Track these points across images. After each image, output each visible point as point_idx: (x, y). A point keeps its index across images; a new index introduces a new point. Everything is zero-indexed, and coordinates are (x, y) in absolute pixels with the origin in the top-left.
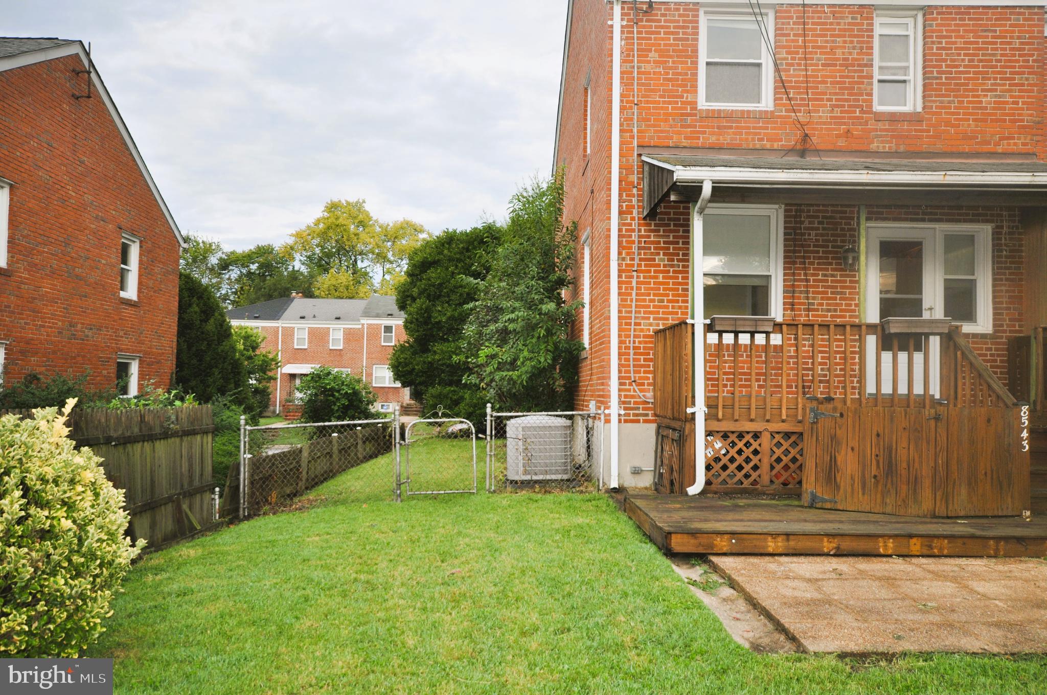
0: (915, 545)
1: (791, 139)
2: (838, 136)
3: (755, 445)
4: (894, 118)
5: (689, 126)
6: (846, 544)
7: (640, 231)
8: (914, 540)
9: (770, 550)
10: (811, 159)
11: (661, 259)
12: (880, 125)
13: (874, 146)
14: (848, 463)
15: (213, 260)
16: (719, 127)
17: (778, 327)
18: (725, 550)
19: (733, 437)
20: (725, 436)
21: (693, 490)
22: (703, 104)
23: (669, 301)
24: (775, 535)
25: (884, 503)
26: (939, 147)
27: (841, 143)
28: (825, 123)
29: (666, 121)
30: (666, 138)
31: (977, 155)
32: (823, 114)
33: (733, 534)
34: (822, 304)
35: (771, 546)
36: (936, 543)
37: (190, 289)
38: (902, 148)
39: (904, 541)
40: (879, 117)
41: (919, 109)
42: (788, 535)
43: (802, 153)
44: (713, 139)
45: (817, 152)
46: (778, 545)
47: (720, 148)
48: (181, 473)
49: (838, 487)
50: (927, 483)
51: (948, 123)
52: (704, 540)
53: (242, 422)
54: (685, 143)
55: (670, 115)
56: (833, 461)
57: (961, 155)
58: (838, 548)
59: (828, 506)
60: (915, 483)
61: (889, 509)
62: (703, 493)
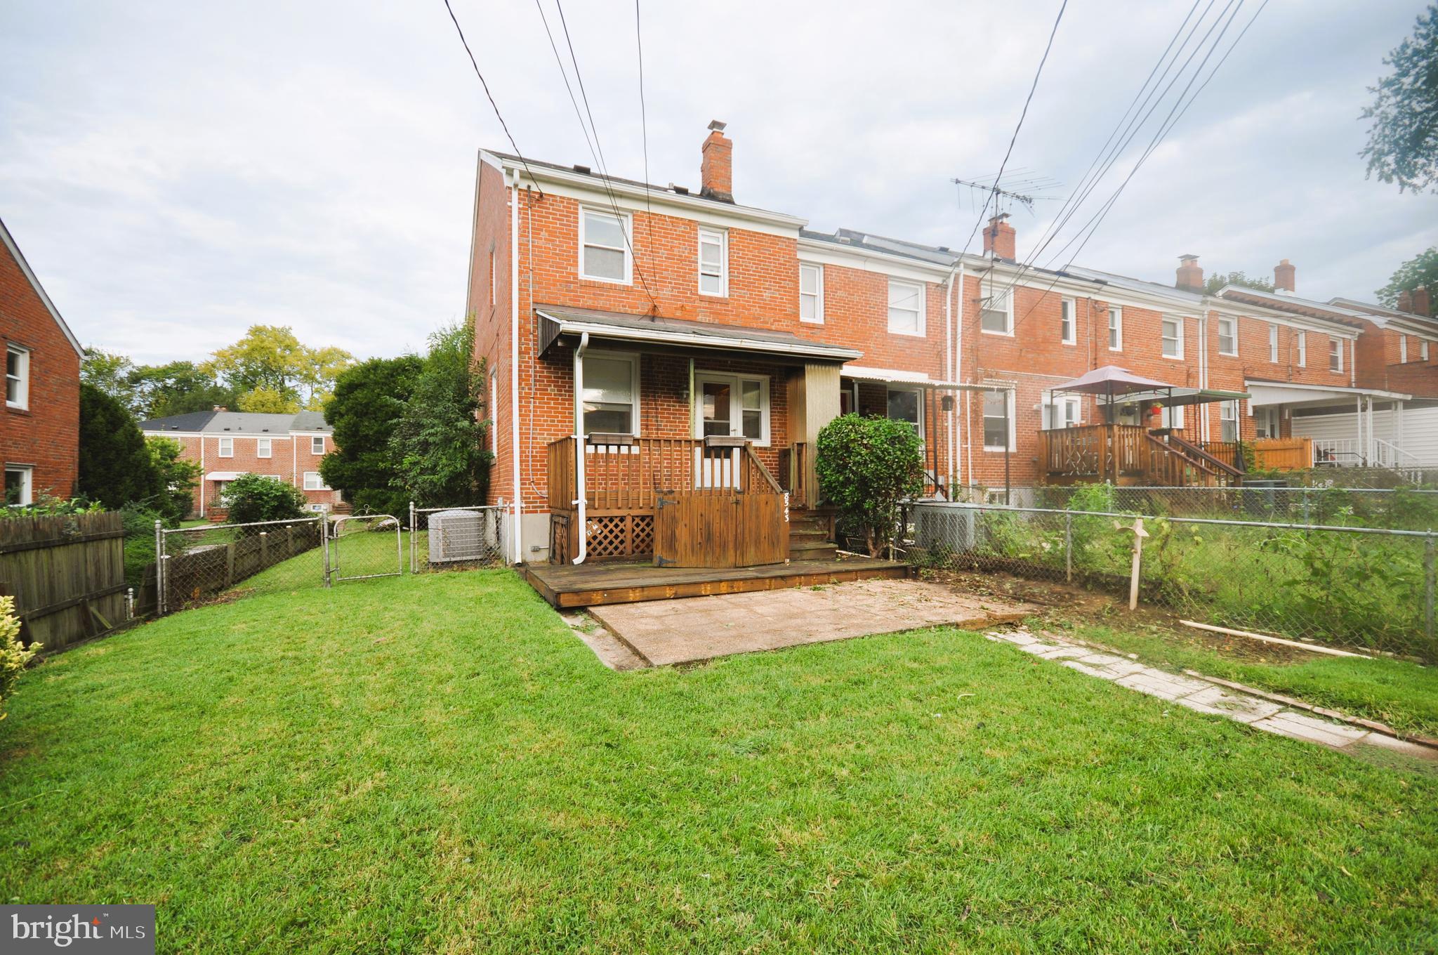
0: (724, 587)
1: (645, 308)
2: (676, 309)
3: (621, 526)
4: (711, 300)
5: (572, 291)
6: (681, 591)
7: (535, 367)
8: (723, 584)
9: (631, 599)
10: (658, 323)
11: (552, 390)
12: (703, 304)
13: (699, 318)
14: (683, 534)
15: (122, 373)
16: (594, 294)
17: (636, 441)
18: (599, 602)
19: (606, 521)
20: (600, 521)
21: (578, 561)
22: (582, 276)
23: (558, 421)
24: (634, 588)
25: (705, 561)
26: (739, 323)
27: (678, 314)
28: (667, 299)
29: (554, 285)
30: (556, 298)
31: (761, 330)
32: (666, 292)
34: (666, 426)
35: (631, 596)
36: (736, 584)
38: (717, 321)
39: (716, 584)
40: (702, 299)
41: (727, 296)
42: (642, 587)
43: (653, 319)
44: (590, 303)
45: (662, 318)
46: (637, 595)
47: (595, 310)
48: (87, 578)
49: (676, 552)
50: (731, 545)
51: (744, 307)
52: (584, 596)
53: (158, 526)
54: (569, 303)
55: (558, 281)
56: (673, 534)
57: (751, 329)
58: (676, 594)
59: (670, 565)
60: (724, 546)
61: (708, 565)
62: (585, 562)
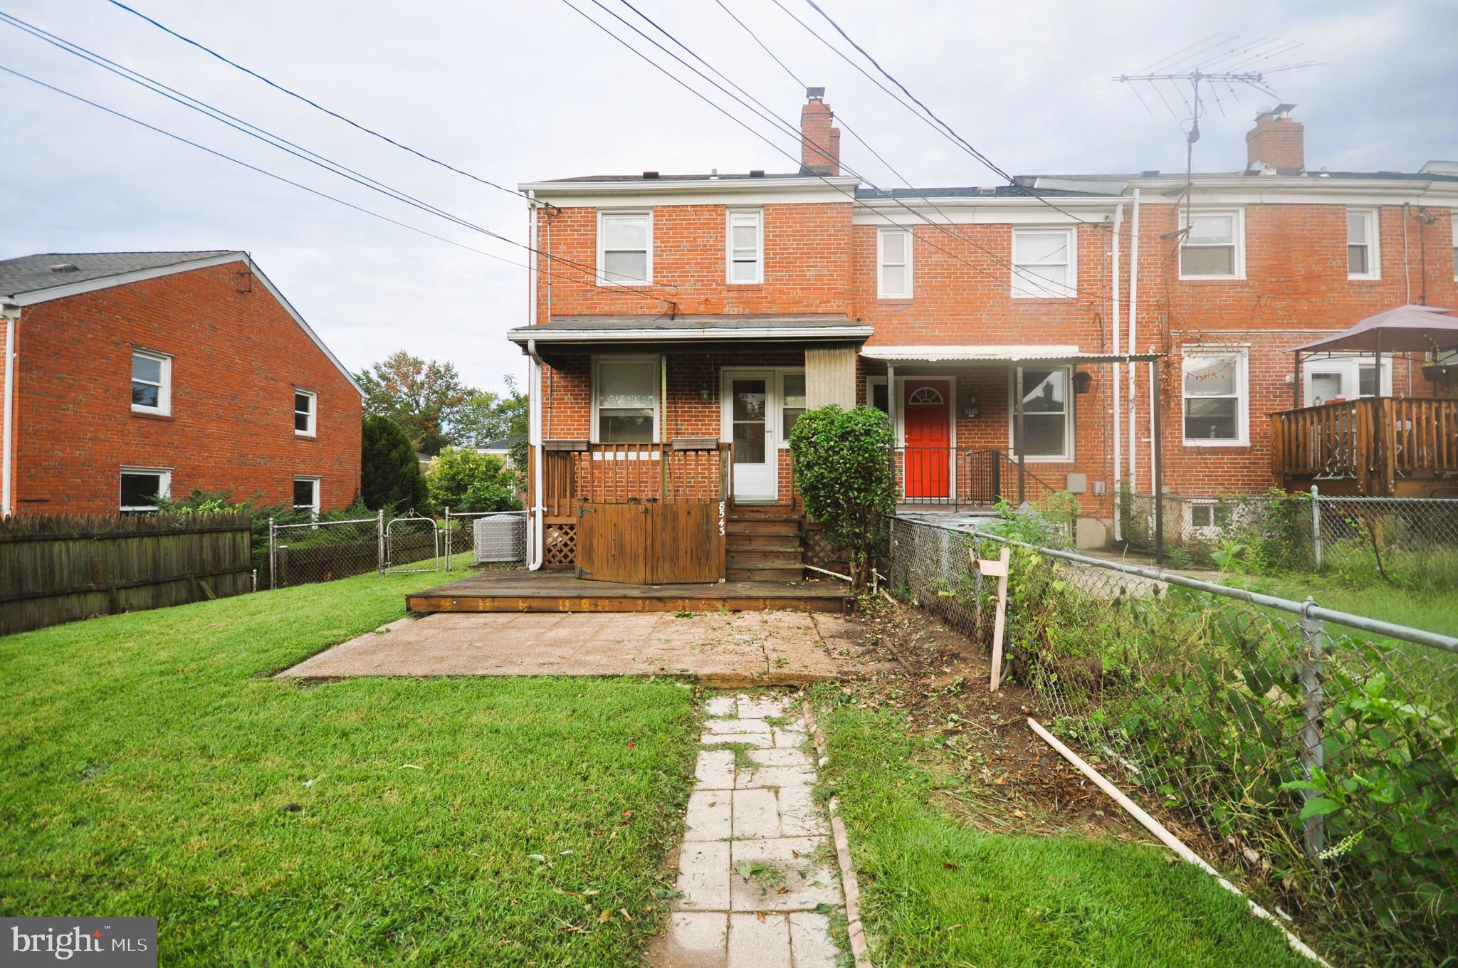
1: (663, 307)
2: (699, 303)
3: (571, 534)
4: (741, 289)
5: (589, 299)
6: (535, 604)
7: (552, 378)
9: (481, 609)
10: (678, 321)
11: (569, 399)
12: (731, 294)
13: (726, 311)
15: (493, 406)
16: (611, 299)
18: (448, 609)
21: (533, 567)
22: (600, 282)
23: (575, 429)
24: (483, 598)
25: (618, 575)
26: (774, 310)
27: (702, 308)
28: (689, 294)
29: (572, 295)
30: (572, 308)
31: (803, 314)
32: (689, 287)
33: (453, 597)
34: (687, 429)
35: (481, 605)
37: (383, 428)
38: (747, 311)
40: (730, 289)
41: (762, 282)
42: (493, 598)
43: (673, 317)
44: (607, 309)
45: (683, 315)
46: (488, 604)
47: (611, 315)
48: (202, 560)
49: (593, 564)
51: (781, 292)
52: (434, 602)
53: (271, 523)
54: (586, 312)
55: (576, 291)
57: (790, 315)
58: (530, 607)
59: (588, 577)
61: (621, 580)
62: (541, 569)
